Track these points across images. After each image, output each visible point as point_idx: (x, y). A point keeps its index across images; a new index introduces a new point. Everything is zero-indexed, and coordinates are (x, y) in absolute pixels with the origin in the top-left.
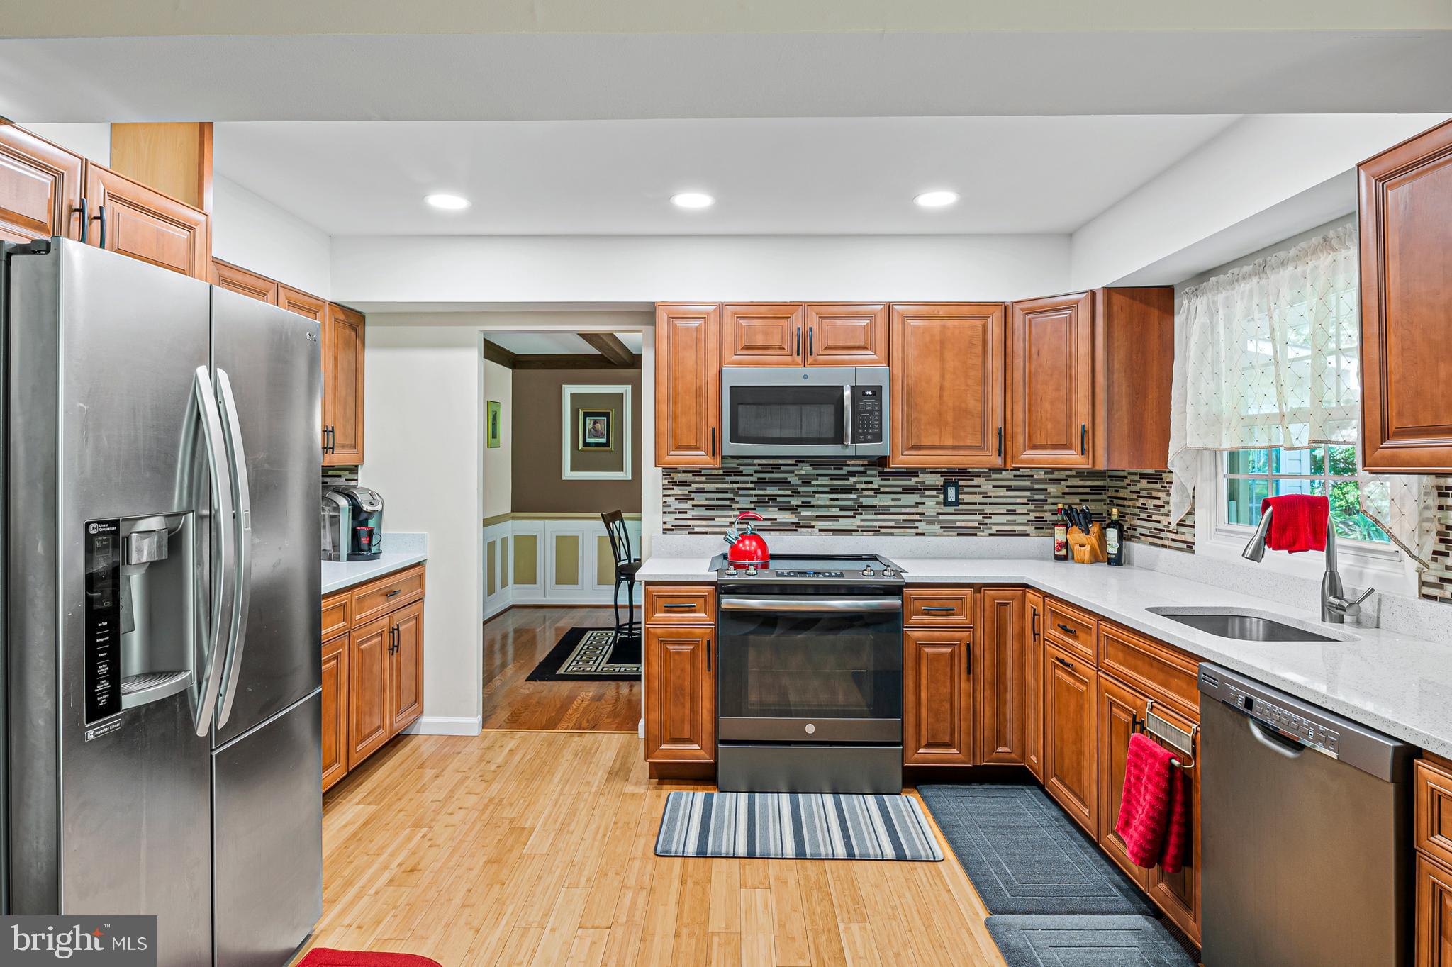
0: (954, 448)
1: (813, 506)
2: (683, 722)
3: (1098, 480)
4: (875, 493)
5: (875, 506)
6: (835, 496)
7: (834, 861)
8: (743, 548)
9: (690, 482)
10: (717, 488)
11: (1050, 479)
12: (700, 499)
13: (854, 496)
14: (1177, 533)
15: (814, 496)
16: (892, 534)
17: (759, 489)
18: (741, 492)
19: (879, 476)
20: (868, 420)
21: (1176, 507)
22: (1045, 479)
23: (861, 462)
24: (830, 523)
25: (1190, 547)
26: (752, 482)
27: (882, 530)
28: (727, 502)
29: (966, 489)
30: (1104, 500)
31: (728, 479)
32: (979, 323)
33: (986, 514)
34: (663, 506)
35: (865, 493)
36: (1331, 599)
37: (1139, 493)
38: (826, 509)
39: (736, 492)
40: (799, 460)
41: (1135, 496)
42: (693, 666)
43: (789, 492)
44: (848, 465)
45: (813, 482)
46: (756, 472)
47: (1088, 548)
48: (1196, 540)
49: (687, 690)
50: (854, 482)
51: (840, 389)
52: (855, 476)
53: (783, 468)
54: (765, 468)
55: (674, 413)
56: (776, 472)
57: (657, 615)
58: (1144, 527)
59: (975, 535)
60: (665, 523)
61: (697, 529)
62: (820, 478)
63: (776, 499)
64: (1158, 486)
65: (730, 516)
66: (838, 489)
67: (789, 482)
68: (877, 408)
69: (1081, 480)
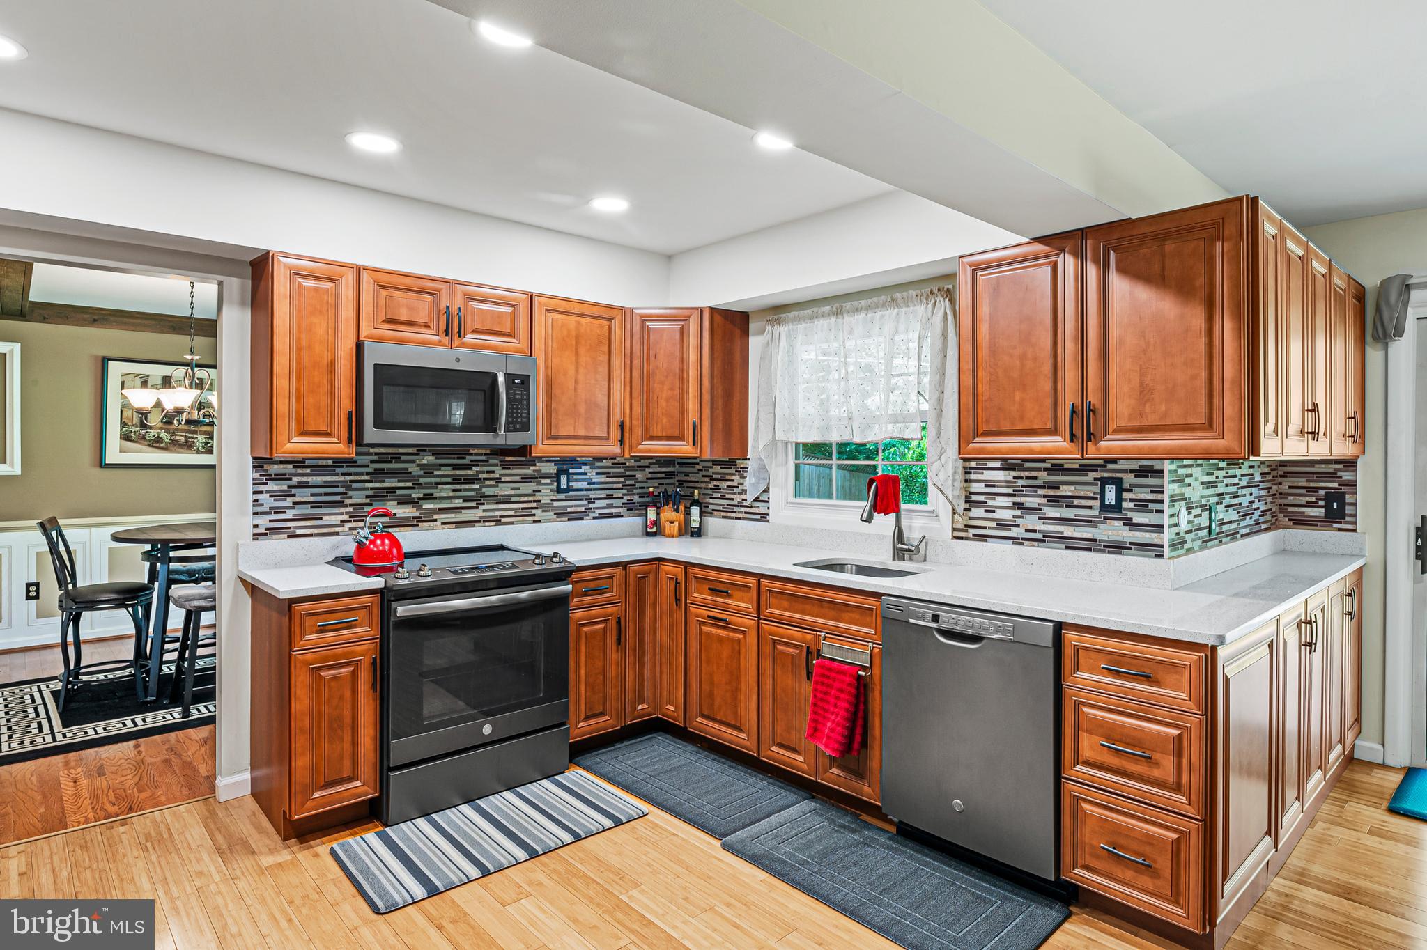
0: (586, 438)
1: (435, 498)
2: (341, 758)
3: (670, 467)
4: (496, 482)
5: (497, 496)
6: (458, 487)
7: (565, 847)
8: (375, 549)
9: (290, 474)
10: (325, 482)
11: (638, 467)
12: (304, 495)
13: (477, 486)
14: (751, 507)
15: (437, 488)
16: (512, 523)
17: (375, 482)
18: (354, 485)
19: (501, 465)
20: (517, 409)
21: (751, 485)
22: (634, 467)
23: (484, 451)
24: (453, 515)
25: (764, 517)
26: (368, 474)
27: (503, 520)
28: (338, 498)
29: (575, 477)
30: (673, 484)
31: (338, 470)
32: (606, 323)
33: (591, 499)
34: (254, 505)
35: (488, 482)
36: (900, 546)
37: (712, 476)
38: (449, 501)
39: (348, 488)
40: (421, 449)
41: (708, 479)
42: (354, 690)
43: (410, 484)
44: (471, 454)
45: (436, 473)
46: (372, 462)
47: (676, 524)
48: (771, 512)
49: (347, 720)
50: (477, 471)
51: (495, 376)
52: (477, 465)
53: (403, 458)
54: (383, 458)
55: (298, 390)
56: (395, 462)
57: (307, 637)
58: (715, 504)
59: (582, 519)
60: (256, 526)
61: (299, 532)
62: (443, 468)
63: (395, 492)
64: (733, 471)
65: (342, 514)
66: (461, 479)
67: (410, 473)
68: (525, 397)
69: (659, 467)
